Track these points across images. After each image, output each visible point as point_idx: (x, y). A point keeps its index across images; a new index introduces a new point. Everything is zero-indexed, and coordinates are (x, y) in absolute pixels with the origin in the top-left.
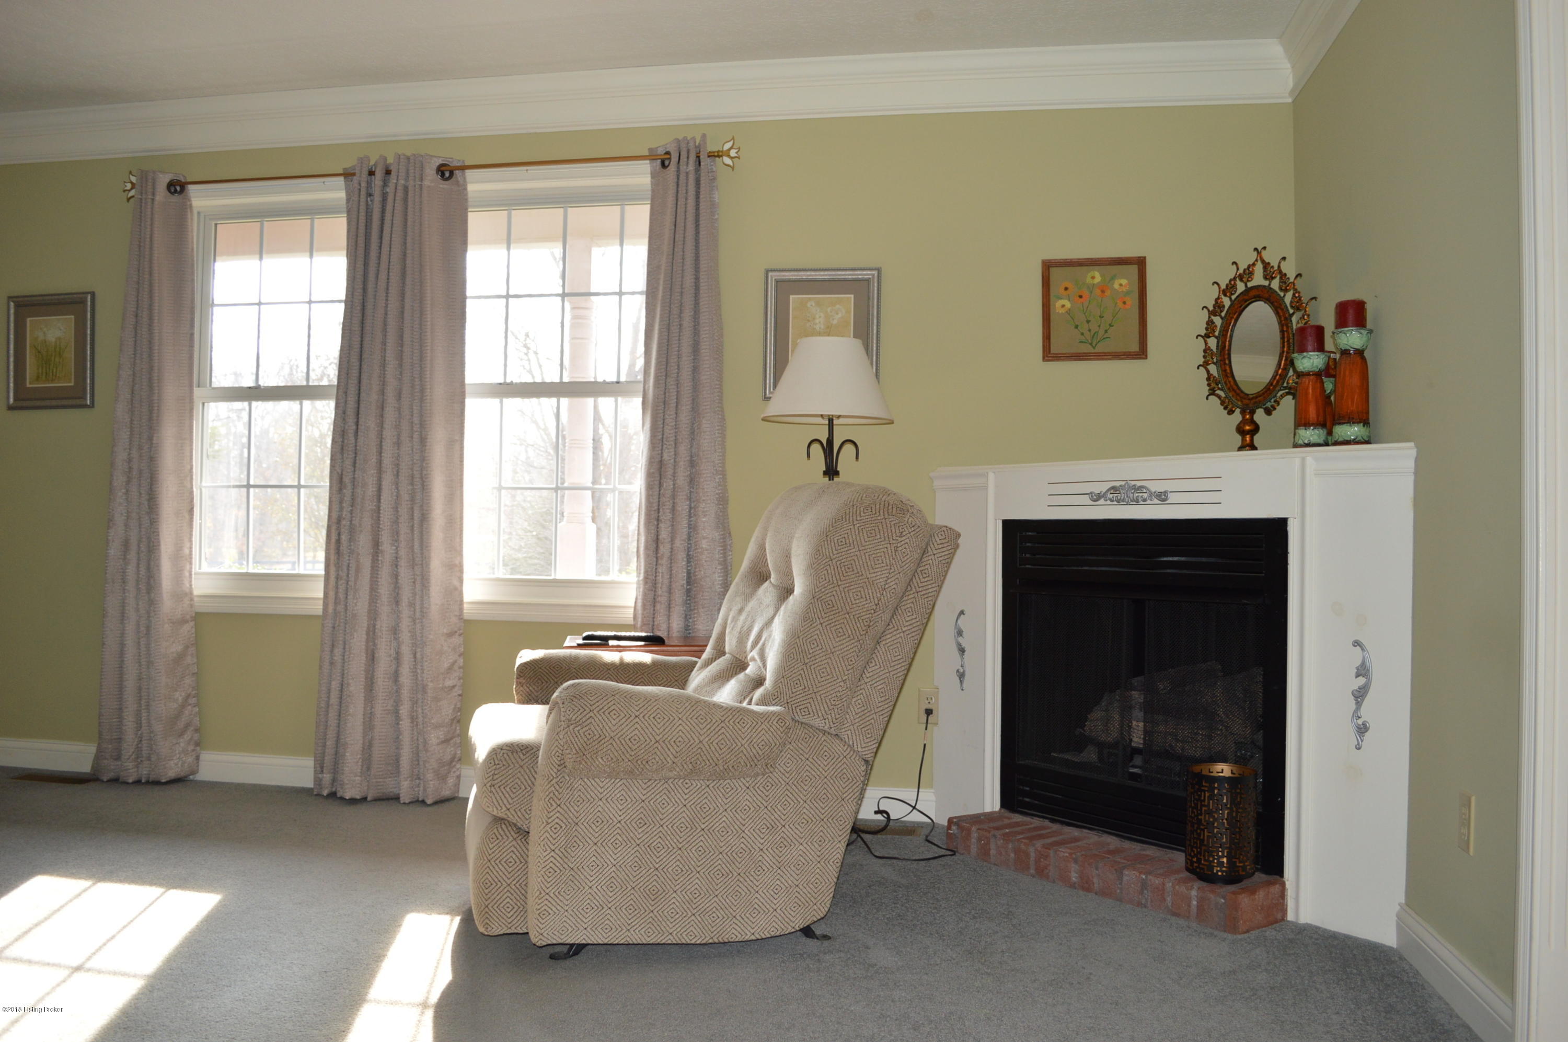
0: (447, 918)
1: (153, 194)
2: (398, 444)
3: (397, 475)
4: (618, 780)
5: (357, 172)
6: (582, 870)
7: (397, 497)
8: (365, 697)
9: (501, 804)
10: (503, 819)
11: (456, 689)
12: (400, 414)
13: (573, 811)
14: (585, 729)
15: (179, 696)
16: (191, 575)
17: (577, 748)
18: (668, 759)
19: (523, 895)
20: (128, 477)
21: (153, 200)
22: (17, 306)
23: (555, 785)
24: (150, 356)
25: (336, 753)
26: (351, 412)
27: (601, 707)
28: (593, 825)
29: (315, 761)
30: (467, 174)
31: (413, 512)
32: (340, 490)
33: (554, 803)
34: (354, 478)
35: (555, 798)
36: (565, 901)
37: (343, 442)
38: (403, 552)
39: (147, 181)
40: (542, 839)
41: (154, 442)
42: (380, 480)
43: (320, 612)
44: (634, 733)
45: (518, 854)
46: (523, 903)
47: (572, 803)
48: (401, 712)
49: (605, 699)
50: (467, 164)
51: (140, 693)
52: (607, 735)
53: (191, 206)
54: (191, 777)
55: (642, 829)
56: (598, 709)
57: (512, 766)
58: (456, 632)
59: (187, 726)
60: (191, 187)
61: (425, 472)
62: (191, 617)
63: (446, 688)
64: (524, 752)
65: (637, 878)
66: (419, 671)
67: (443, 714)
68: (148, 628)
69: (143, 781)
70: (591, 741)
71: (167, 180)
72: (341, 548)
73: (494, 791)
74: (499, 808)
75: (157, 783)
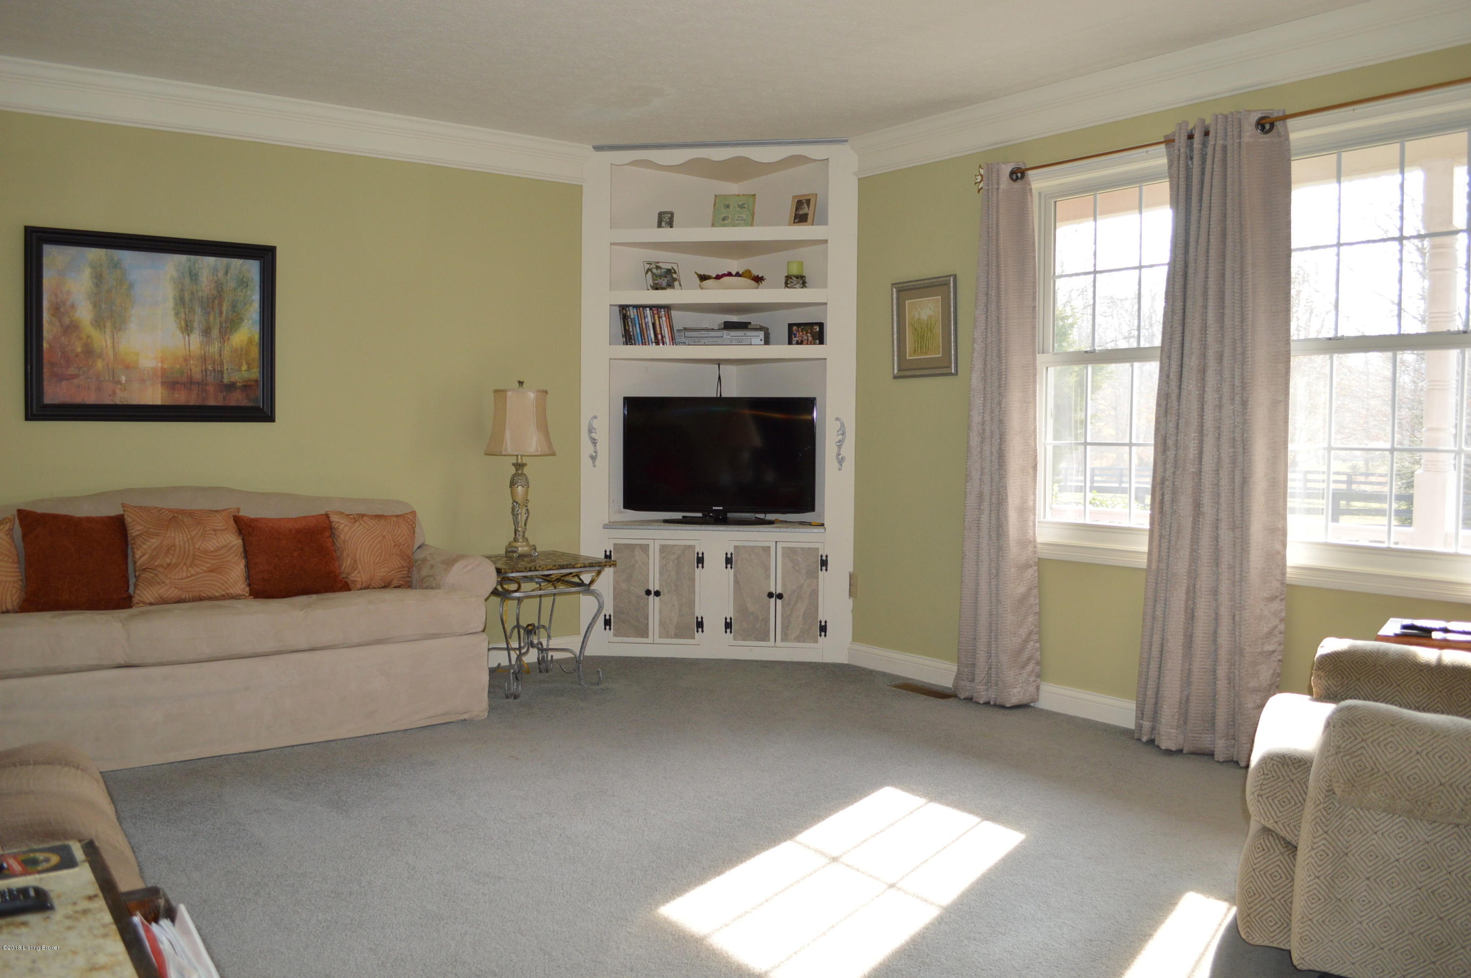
0: (1224, 905)
1: (998, 184)
2: (1220, 407)
3: (1219, 438)
4: (1396, 816)
5: (1176, 138)
6: (1350, 903)
7: (1219, 459)
8: (1183, 654)
9: (1269, 815)
10: (1270, 830)
11: (1276, 654)
12: (1221, 376)
13: (1342, 840)
14: (1355, 760)
15: (1023, 632)
16: (1034, 524)
17: (1345, 779)
18: (1456, 806)
19: (1287, 912)
20: (982, 438)
21: (998, 189)
22: (898, 291)
23: (1322, 810)
24: (999, 331)
25: (1156, 703)
26: (1173, 376)
27: (1376, 737)
28: (1365, 859)
29: (1137, 704)
30: (1288, 123)
31: (1234, 475)
32: (1164, 451)
33: (1319, 829)
34: (1177, 440)
35: (1322, 824)
36: (1330, 931)
37: (1167, 405)
38: (1223, 515)
39: (992, 172)
40: (1306, 863)
41: (1003, 406)
42: (1201, 442)
43: (1145, 566)
44: (1413, 771)
45: (1284, 869)
46: (1287, 920)
47: (1341, 832)
48: (1218, 672)
49: (1381, 728)
50: (1287, 113)
51: (990, 627)
52: (1381, 769)
53: (1031, 190)
54: (1032, 704)
55: (1424, 873)
56: (1372, 739)
57: (1282, 778)
58: (1277, 597)
59: (1030, 659)
60: (1030, 172)
61: (1246, 435)
62: (1035, 562)
63: (1264, 652)
64: (1296, 765)
65: (1417, 923)
66: (1237, 634)
67: (1261, 679)
68: (998, 570)
69: (992, 703)
70: (1361, 773)
71: (1009, 170)
72: (1164, 508)
73: (1261, 801)
74: (1267, 819)
75: (1002, 707)
